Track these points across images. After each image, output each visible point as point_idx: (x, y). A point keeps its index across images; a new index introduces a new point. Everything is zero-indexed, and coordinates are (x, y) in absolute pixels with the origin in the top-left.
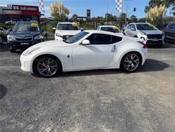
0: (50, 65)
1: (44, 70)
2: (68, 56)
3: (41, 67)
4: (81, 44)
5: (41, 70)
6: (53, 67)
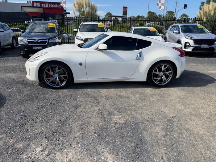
1: (52, 79)
2: (81, 64)
3: (48, 76)
4: (97, 49)
5: (49, 80)
6: (62, 76)
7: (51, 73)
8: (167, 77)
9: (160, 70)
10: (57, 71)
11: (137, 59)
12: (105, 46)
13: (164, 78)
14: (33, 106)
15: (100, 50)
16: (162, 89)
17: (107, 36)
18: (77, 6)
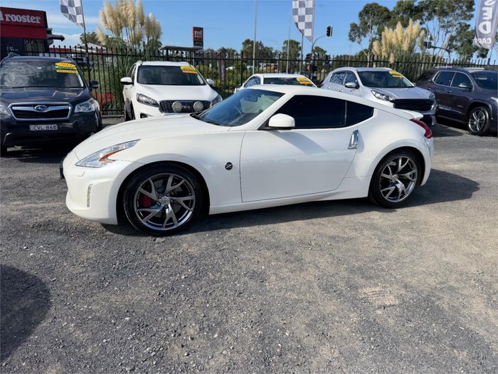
0: (175, 194)
1: (155, 211)
2: (229, 166)
3: (147, 203)
4: (265, 127)
5: (146, 214)
6: (181, 200)
7: (153, 195)
8: (406, 182)
9: (395, 169)
10: (169, 187)
11: (350, 147)
12: (286, 120)
13: (400, 185)
14: (141, 293)
15: (274, 129)
16: (399, 211)
17: (280, 95)
18: (110, 20)
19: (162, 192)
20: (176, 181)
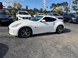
0: (27, 31)
2: (36, 27)
4: (41, 21)
5: (23, 35)
6: (28, 32)
7: (24, 32)
8: (61, 30)
9: (59, 28)
10: (26, 30)
11: (53, 25)
12: (44, 20)
13: (60, 30)
14: (23, 47)
16: (60, 34)
18: (14, 4)
19: (25, 31)
20: (27, 29)
